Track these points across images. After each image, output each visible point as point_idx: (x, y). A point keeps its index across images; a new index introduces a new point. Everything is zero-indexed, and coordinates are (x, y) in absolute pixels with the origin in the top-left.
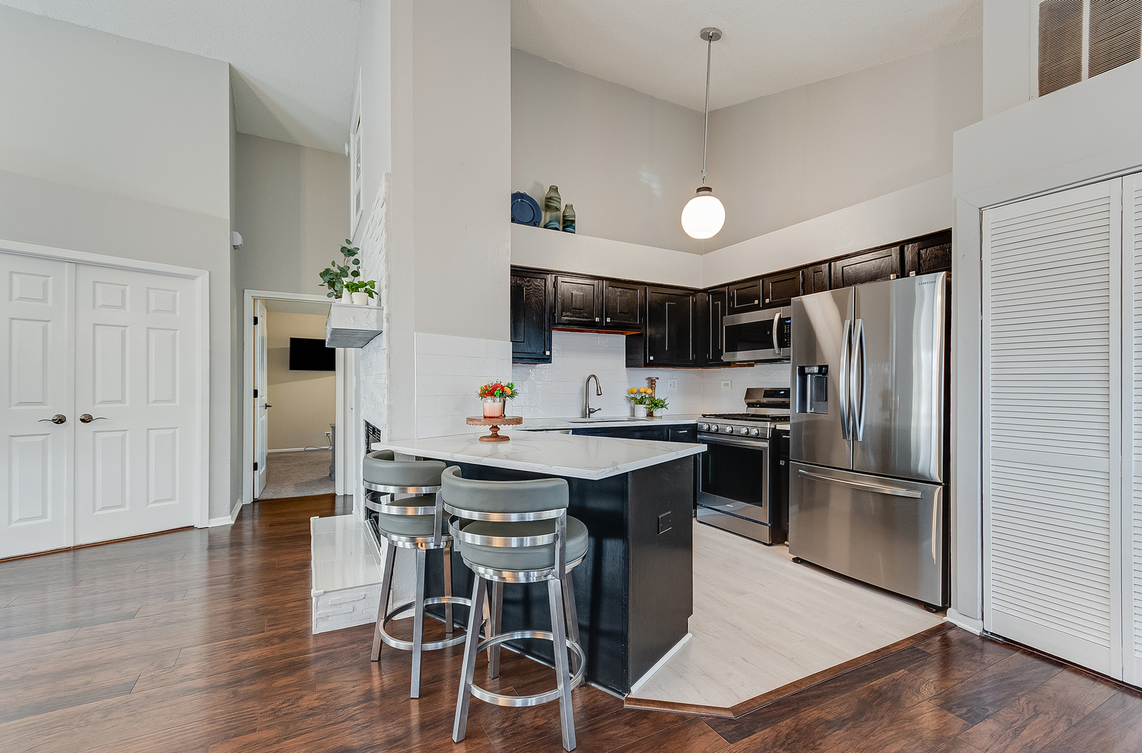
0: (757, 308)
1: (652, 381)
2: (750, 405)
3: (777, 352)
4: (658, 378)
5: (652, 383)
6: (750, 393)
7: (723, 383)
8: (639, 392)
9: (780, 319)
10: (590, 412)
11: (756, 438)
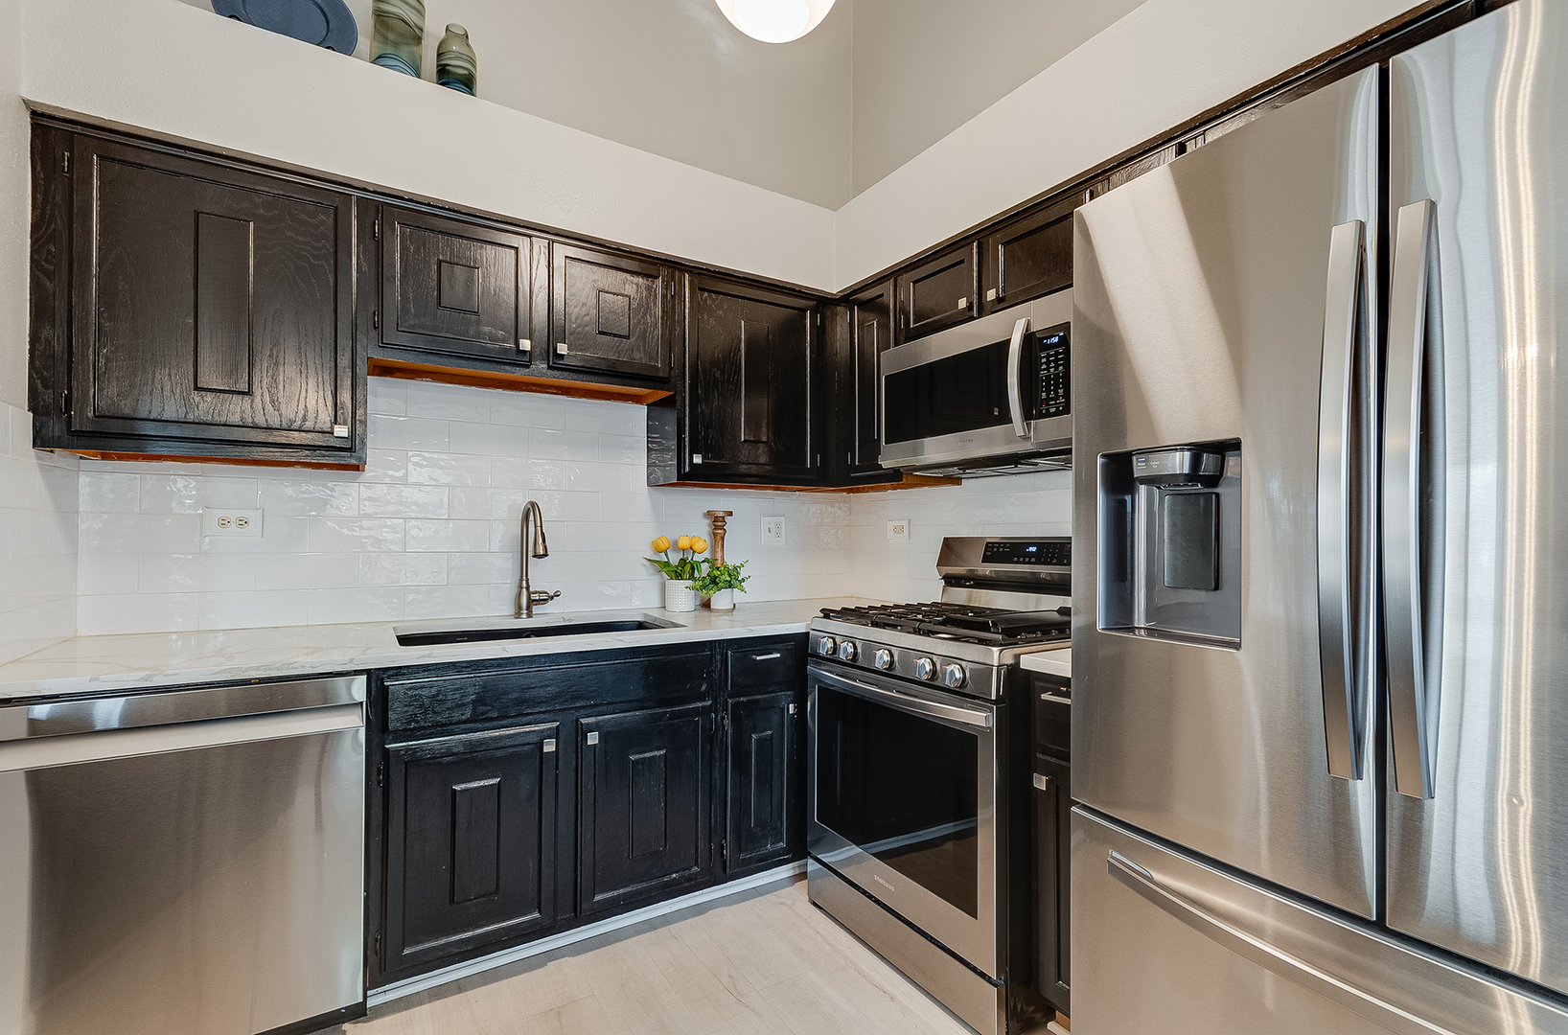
0: (966, 317)
1: (716, 519)
2: (951, 581)
3: (1020, 432)
4: (730, 514)
5: (718, 523)
6: (951, 549)
7: (891, 525)
8: (675, 547)
9: (1029, 338)
10: (531, 602)
11: (961, 693)
